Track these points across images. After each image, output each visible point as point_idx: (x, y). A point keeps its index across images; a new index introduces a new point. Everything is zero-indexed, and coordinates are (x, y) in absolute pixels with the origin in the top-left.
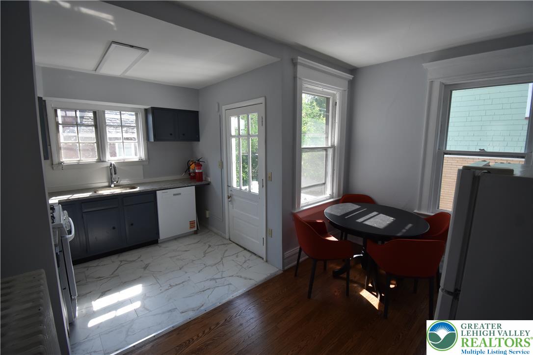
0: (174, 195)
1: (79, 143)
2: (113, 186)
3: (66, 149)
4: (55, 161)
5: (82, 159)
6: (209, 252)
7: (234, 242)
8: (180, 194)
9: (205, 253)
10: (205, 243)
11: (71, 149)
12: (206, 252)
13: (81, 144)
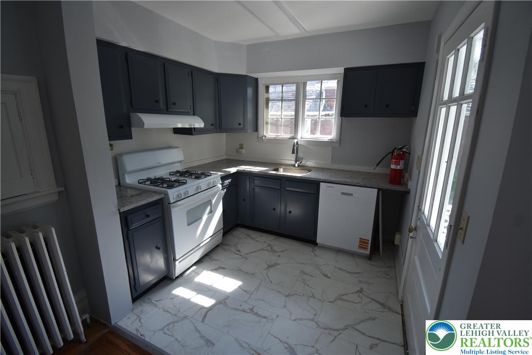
0: (343, 194)
1: (281, 118)
2: (296, 165)
3: (272, 124)
4: (261, 134)
5: (282, 134)
6: (346, 300)
7: (403, 315)
8: (351, 195)
9: (340, 298)
10: (360, 282)
11: (276, 124)
12: (344, 297)
13: (283, 120)
